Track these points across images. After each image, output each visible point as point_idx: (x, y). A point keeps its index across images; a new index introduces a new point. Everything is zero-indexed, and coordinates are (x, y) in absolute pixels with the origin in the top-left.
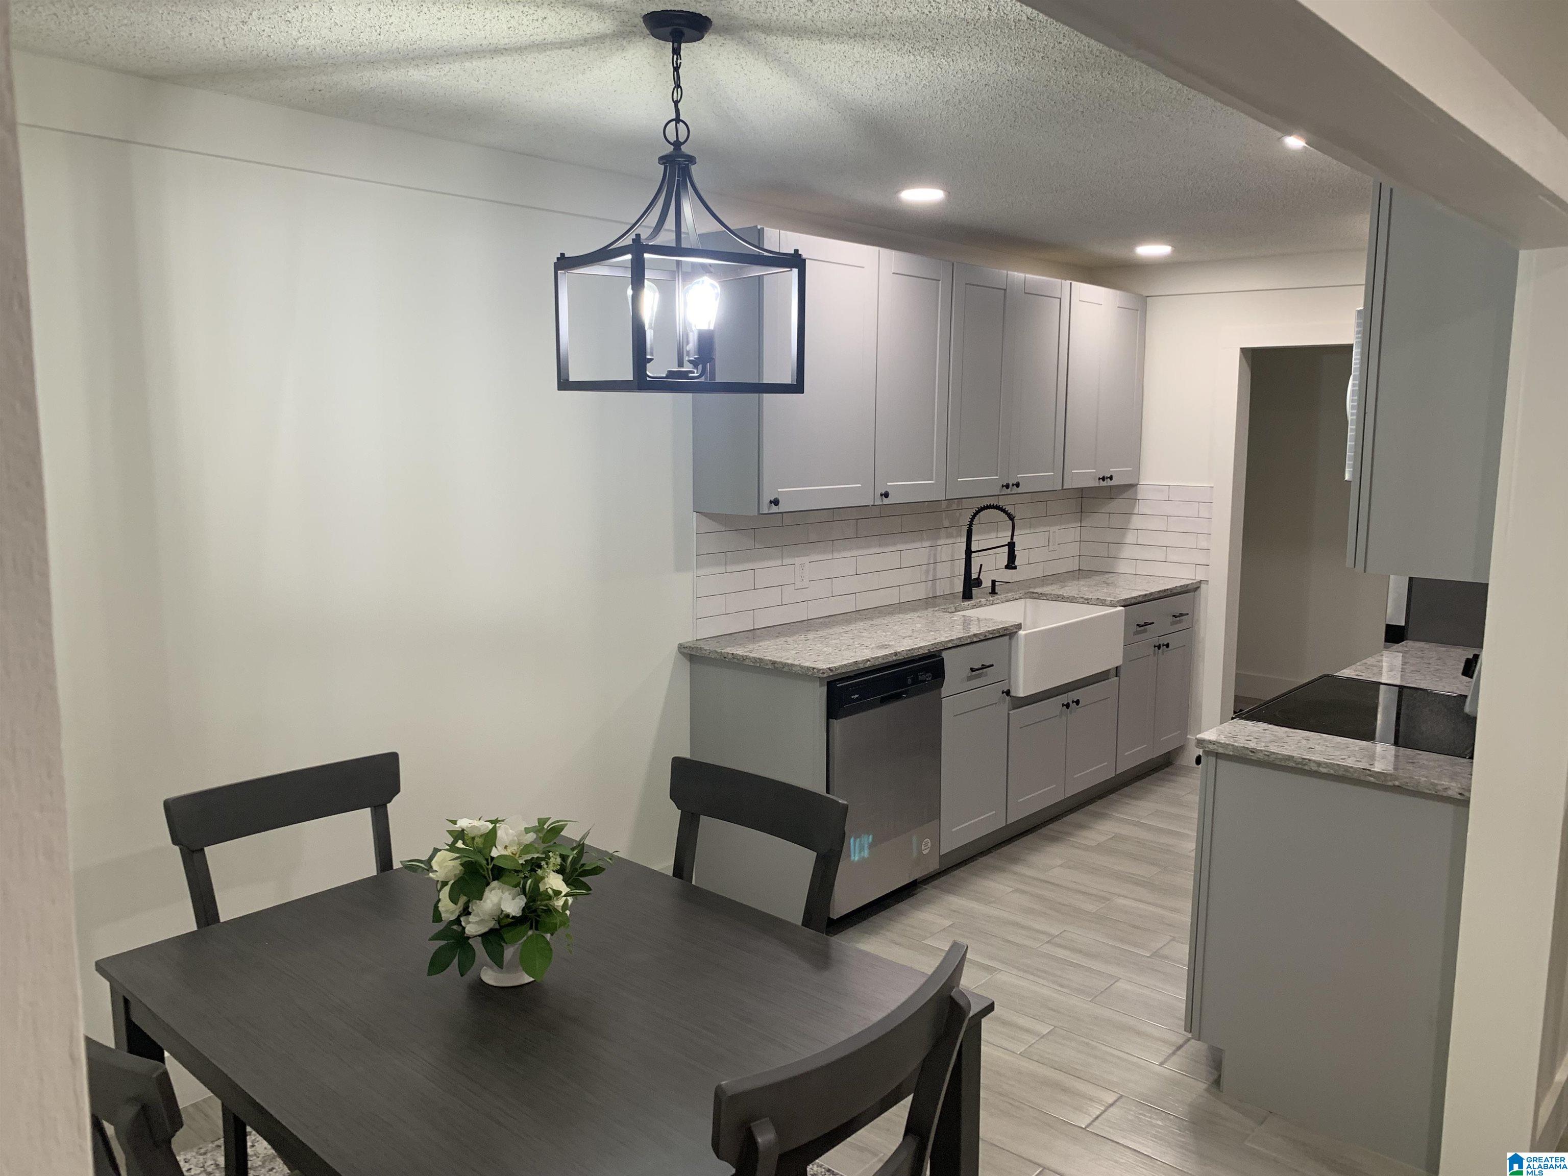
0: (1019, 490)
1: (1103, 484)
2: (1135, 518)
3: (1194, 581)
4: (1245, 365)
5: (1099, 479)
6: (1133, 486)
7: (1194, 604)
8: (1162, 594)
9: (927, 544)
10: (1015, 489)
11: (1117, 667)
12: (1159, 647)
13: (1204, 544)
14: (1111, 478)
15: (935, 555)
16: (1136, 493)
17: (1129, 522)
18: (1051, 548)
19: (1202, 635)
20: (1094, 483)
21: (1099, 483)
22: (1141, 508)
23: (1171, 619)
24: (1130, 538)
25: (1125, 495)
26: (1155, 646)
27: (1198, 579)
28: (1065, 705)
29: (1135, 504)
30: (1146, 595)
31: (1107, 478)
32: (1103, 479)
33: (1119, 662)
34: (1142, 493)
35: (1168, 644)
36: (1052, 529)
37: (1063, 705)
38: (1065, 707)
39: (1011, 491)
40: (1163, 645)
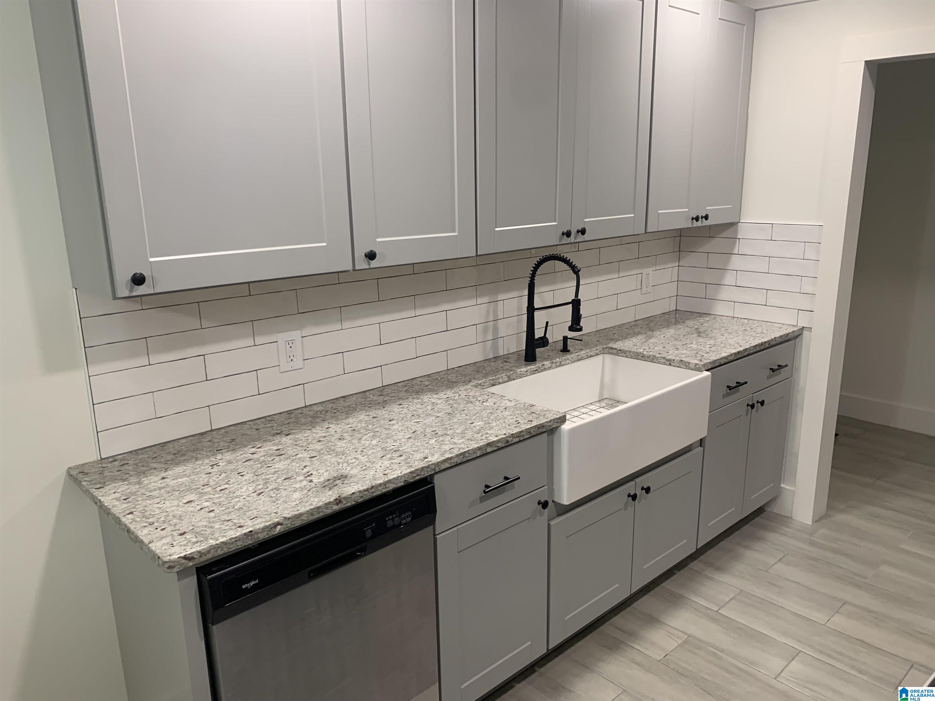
0: (586, 237)
1: (696, 224)
2: (734, 258)
3: (795, 329)
4: (870, 83)
5: (693, 219)
6: (733, 225)
7: (794, 354)
8: (758, 349)
9: (486, 299)
10: (580, 238)
11: (701, 439)
12: (752, 406)
13: (808, 289)
14: (706, 217)
15: (495, 312)
16: (736, 232)
17: (728, 261)
18: (644, 291)
19: (801, 383)
20: (688, 224)
21: (692, 223)
22: (741, 247)
23: (769, 372)
24: (729, 279)
25: (724, 235)
26: (748, 405)
27: (801, 325)
28: (631, 496)
29: (735, 242)
30: (739, 352)
31: (702, 218)
32: (697, 219)
33: (703, 433)
34: (743, 232)
35: (763, 401)
36: (645, 271)
37: (629, 495)
38: (631, 498)
39: (575, 239)
40: (758, 402)
